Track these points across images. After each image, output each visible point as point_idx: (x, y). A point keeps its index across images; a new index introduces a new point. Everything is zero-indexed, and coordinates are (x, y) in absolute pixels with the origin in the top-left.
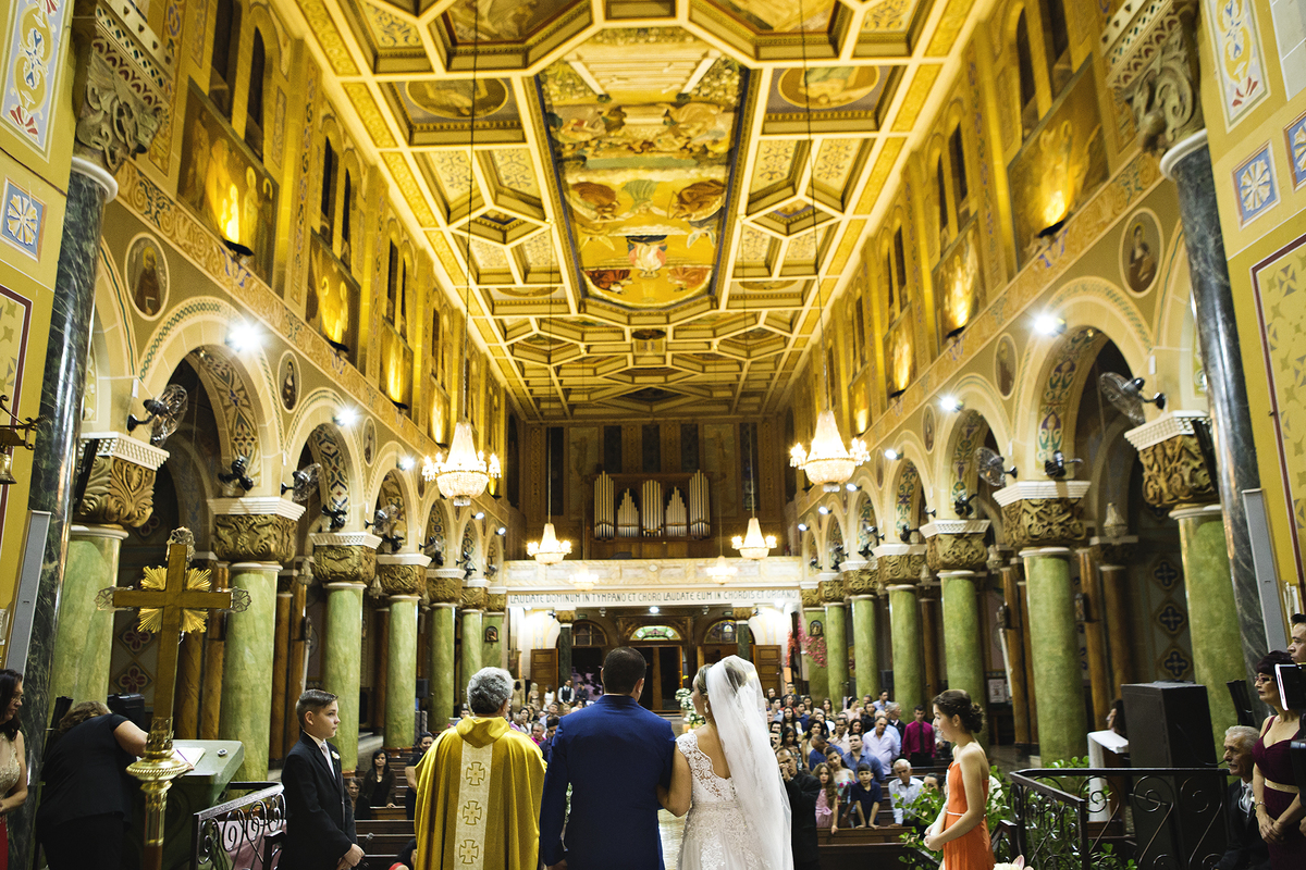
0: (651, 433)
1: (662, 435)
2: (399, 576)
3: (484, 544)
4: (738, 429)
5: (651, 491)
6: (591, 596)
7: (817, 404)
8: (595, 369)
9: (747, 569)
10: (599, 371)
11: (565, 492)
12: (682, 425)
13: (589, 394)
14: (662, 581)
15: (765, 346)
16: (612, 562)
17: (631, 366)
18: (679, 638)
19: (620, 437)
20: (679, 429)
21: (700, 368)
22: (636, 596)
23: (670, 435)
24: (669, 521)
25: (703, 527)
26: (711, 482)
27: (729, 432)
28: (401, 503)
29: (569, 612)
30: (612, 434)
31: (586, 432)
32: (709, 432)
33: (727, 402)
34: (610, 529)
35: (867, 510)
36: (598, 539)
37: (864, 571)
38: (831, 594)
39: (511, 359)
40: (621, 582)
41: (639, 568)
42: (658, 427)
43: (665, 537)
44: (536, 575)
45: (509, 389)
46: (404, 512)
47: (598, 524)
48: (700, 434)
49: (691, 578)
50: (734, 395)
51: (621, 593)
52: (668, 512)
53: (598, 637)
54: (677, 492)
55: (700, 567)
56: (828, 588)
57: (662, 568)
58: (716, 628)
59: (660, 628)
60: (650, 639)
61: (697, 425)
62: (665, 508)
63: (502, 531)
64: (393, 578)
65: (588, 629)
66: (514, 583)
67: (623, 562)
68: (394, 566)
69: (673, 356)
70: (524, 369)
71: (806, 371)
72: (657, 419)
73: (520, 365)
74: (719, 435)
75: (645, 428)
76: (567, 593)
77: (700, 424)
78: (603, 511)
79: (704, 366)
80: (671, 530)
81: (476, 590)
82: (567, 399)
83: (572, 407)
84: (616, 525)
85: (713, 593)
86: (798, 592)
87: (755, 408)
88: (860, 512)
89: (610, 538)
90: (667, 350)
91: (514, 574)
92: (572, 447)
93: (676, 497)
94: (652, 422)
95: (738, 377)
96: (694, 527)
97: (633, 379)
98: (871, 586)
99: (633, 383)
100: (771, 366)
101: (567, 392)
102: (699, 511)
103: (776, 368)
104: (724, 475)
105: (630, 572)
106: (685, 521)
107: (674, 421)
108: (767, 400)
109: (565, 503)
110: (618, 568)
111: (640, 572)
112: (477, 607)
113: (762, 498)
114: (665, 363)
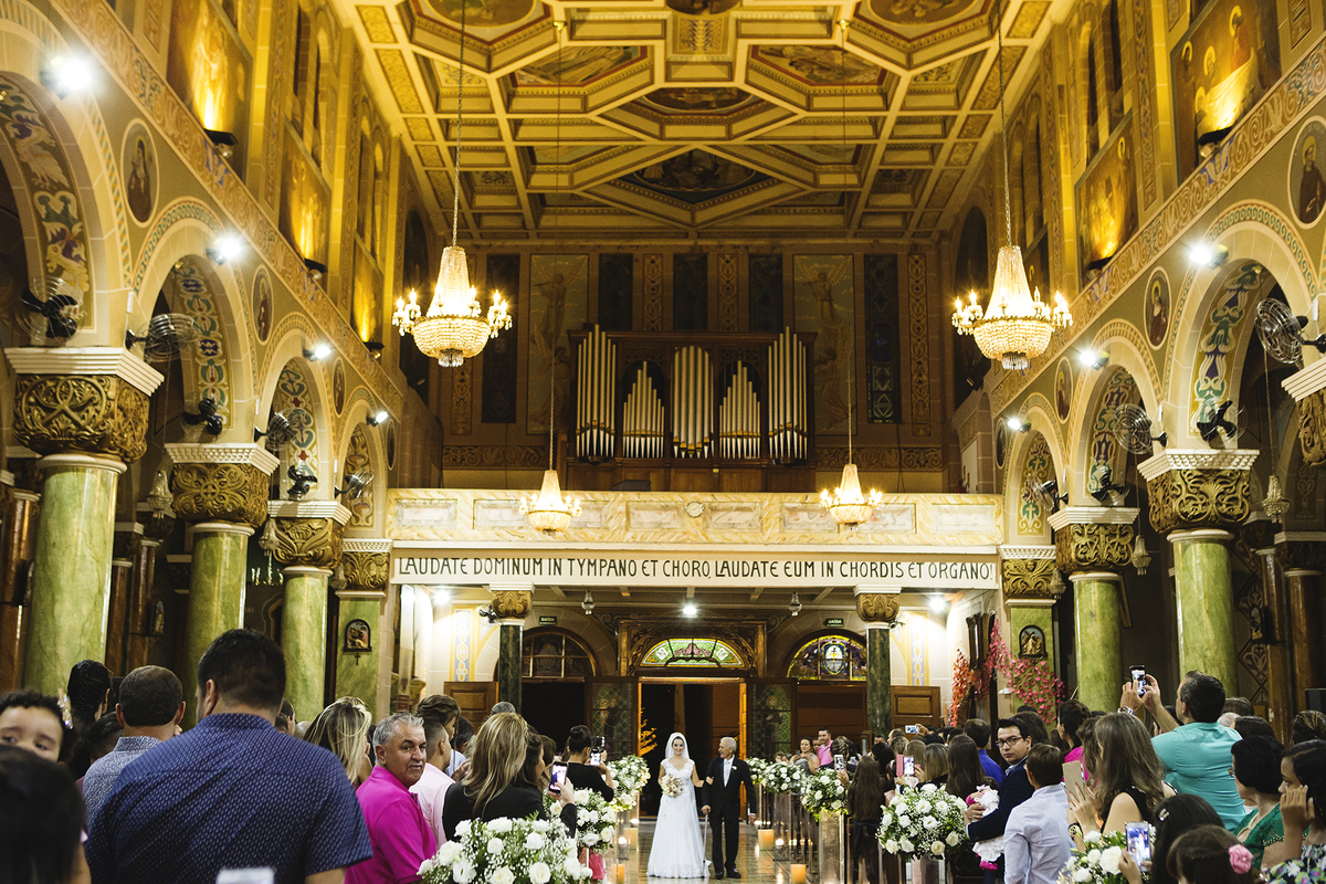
0: (691, 268)
1: (711, 273)
2: (64, 405)
3: (337, 438)
4: (860, 264)
5: (692, 368)
6: (565, 564)
7: (1062, 147)
8: (585, 99)
9: (888, 518)
10: (592, 102)
11: (520, 380)
12: (751, 256)
13: (571, 174)
14: (712, 537)
15: (944, 39)
16: (611, 495)
17: (660, 83)
18: (739, 663)
19: (630, 276)
20: (744, 263)
21: (802, 100)
22: (659, 565)
23: (728, 273)
24: (725, 428)
25: (797, 441)
26: (809, 347)
27: (842, 273)
28: (73, 212)
29: (518, 594)
30: (615, 272)
31: (564, 263)
32: (804, 270)
33: (845, 199)
34: (608, 440)
35: (1224, 326)
36: (583, 459)
37: (1206, 474)
38: (1091, 554)
39: (408, 50)
40: (629, 535)
41: (666, 508)
42: (704, 258)
43: (717, 459)
44: (453, 518)
45: (409, 146)
46: (82, 237)
47: (583, 430)
48: (786, 275)
49: (773, 531)
50: (862, 183)
51: (627, 557)
52: (725, 409)
53: (579, 664)
54: (742, 372)
55: (793, 510)
56: (1083, 541)
57: (714, 510)
58: (810, 651)
59: (703, 644)
60: (682, 663)
61: (780, 258)
62: (718, 402)
63: (381, 417)
64: (49, 410)
65: (558, 647)
66: (406, 532)
67: (633, 496)
68: (53, 377)
69: (754, 50)
70: (438, 95)
71: (1031, 99)
72: (700, 243)
73: (426, 65)
74: (823, 276)
75: (679, 259)
76: (516, 559)
77: (787, 254)
78: (594, 406)
79: (809, 98)
80: (731, 445)
81: (316, 525)
82: (527, 183)
83: (540, 201)
84: (619, 434)
85: (818, 565)
86: (993, 567)
87: (897, 222)
88: (1207, 329)
89: (606, 459)
90: (739, 35)
91: (408, 514)
92: (536, 293)
93: (741, 379)
94: (693, 248)
95: (876, 124)
96: (774, 441)
97: (662, 130)
98: (1224, 508)
99: (661, 137)
100: (950, 100)
101: (528, 156)
102: (787, 410)
103: (959, 105)
104: (832, 355)
105: (647, 517)
106: (757, 430)
107: (736, 247)
108: (925, 197)
109: (520, 401)
110: (622, 508)
111: (666, 517)
112: (316, 561)
113: (905, 401)
114: (731, 79)
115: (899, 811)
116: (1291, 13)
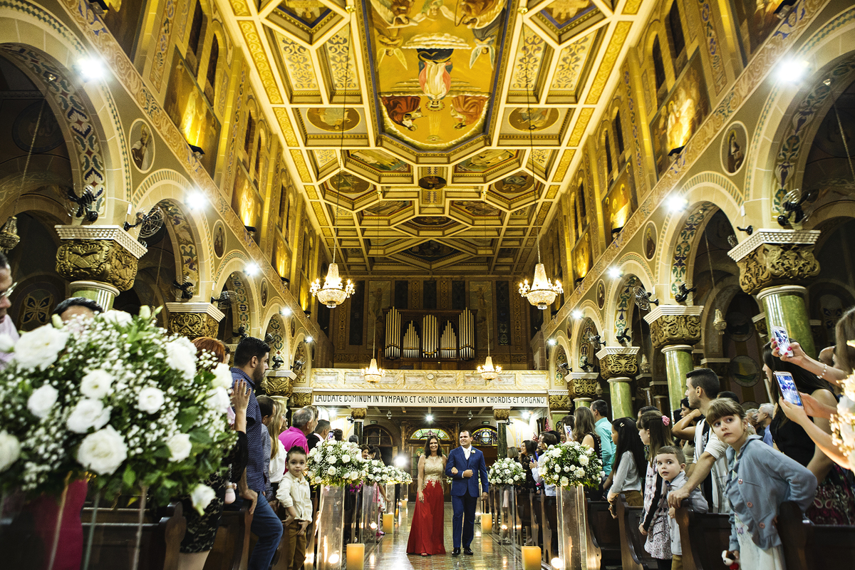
0: (430, 286)
1: (438, 288)
2: (187, 324)
3: (292, 346)
4: (495, 285)
5: (430, 323)
6: (380, 398)
7: (566, 238)
8: (389, 221)
9: (505, 379)
10: (392, 222)
11: (364, 329)
12: (453, 282)
13: (384, 250)
14: (437, 387)
15: (523, 199)
16: (398, 371)
17: (417, 215)
18: (448, 438)
19: (407, 289)
20: (451, 284)
21: (471, 222)
22: (416, 398)
23: (444, 288)
24: (443, 346)
25: (470, 351)
26: (475, 315)
27: (488, 288)
28: (194, 252)
29: (362, 409)
30: (401, 289)
31: (381, 284)
32: (473, 287)
33: (488, 259)
34: (397, 351)
35: (624, 300)
36: (388, 358)
37: (621, 356)
38: (581, 391)
39: (323, 202)
40: (405, 386)
41: (419, 376)
42: (435, 282)
43: (440, 358)
44: (337, 380)
45: (323, 238)
46: (196, 262)
47: (388, 347)
48: (467, 289)
49: (461, 385)
50: (494, 254)
51: (404, 395)
52: (443, 338)
53: (386, 440)
54: (449, 325)
55: (468, 377)
56: (578, 385)
57: (438, 377)
58: (477, 434)
59: (434, 431)
61: (464, 282)
62: (440, 336)
63: (310, 339)
64: (181, 326)
65: (378, 433)
66: (319, 385)
67: (406, 371)
68: (183, 313)
69: (452, 203)
70: (334, 219)
71: (555, 222)
72: (434, 276)
73: (329, 207)
74: (480, 289)
75: (425, 282)
76: (360, 395)
77: (467, 281)
78: (392, 337)
79: (473, 221)
80: (445, 353)
81: (282, 379)
82: (367, 253)
83: (373, 260)
84: (402, 349)
85: (478, 398)
86: (546, 399)
87: (508, 269)
88: (618, 302)
89: (397, 358)
90: (446, 197)
91: (319, 378)
92: (371, 295)
93: (449, 328)
94: (431, 278)
95: (498, 231)
96: (462, 352)
97: (418, 233)
98: (628, 369)
99: (418, 236)
100: (525, 222)
101: (368, 242)
102: (466, 339)
103: (529, 224)
104: (484, 319)
105: (412, 380)
106: (455, 347)
107: (447, 278)
108: (518, 259)
109: (364, 336)
110: (402, 376)
111: (419, 379)
112: (282, 394)
113: (512, 337)
114: (444, 213)
115: (496, 468)
116: (640, 185)
